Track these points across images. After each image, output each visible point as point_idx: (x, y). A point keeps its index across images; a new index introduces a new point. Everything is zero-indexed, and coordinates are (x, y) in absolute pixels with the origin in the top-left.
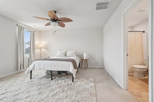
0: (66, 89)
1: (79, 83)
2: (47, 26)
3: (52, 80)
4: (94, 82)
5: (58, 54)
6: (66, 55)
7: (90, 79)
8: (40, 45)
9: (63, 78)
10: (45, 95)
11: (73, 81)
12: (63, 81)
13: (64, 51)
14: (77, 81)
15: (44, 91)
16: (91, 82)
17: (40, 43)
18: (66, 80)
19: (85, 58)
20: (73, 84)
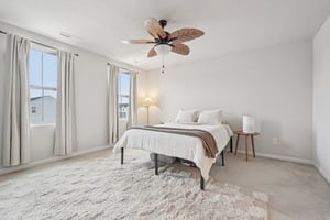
0: (179, 205)
1: (217, 197)
2: (152, 58)
3: (157, 173)
4: (269, 206)
5: (178, 117)
6: (196, 121)
7: (256, 194)
8: (148, 99)
9: (180, 174)
10: (130, 207)
11: (202, 188)
12: (180, 181)
13: (192, 111)
14: (215, 191)
15: (133, 195)
16: (257, 202)
17: (147, 94)
18: (186, 180)
19: (245, 131)
20: (200, 196)
